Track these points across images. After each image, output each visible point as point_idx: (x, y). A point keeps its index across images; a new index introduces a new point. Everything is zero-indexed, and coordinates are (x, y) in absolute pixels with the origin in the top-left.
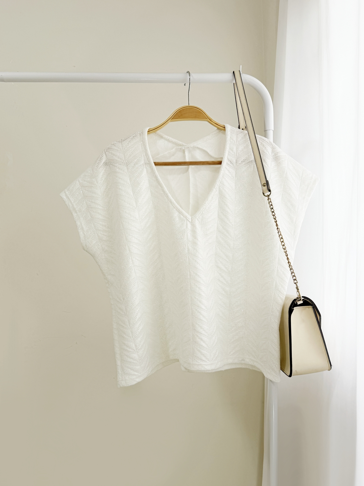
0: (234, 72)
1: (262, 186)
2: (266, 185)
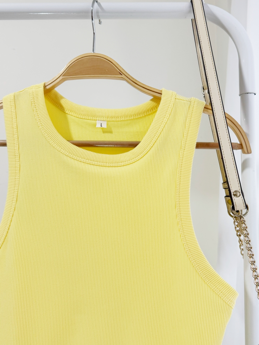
1: (233, 196)
2: (240, 195)
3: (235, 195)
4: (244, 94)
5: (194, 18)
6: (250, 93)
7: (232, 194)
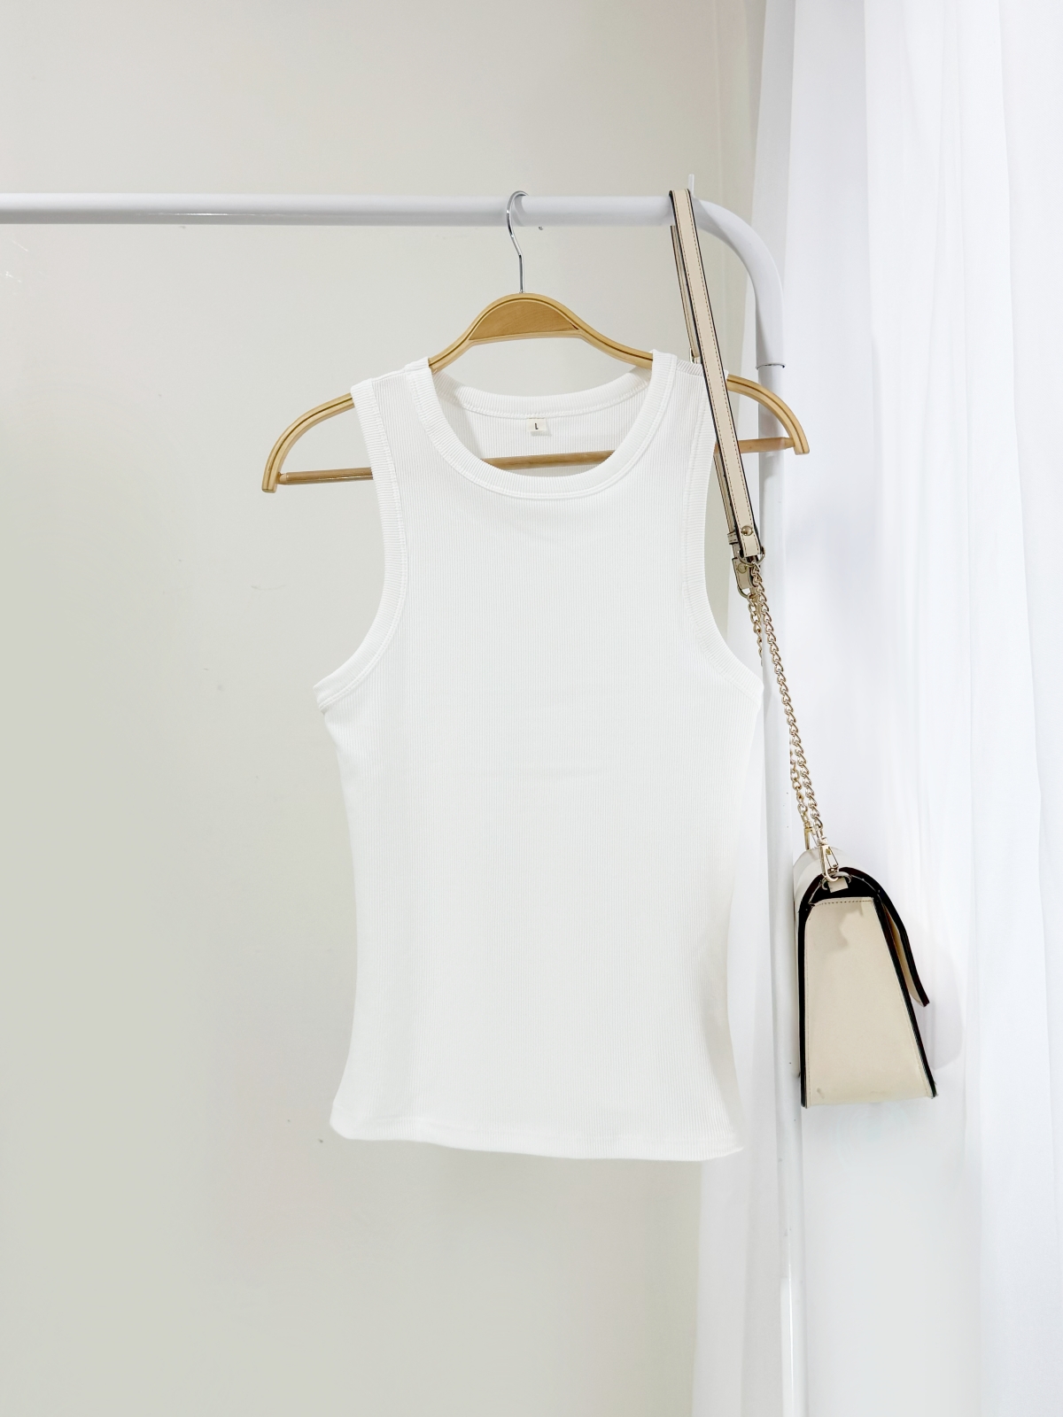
0: (671, 195)
1: (741, 534)
2: (752, 532)
3: (745, 533)
4: (764, 365)
5: (674, 224)
6: (775, 365)
7: (740, 531)
